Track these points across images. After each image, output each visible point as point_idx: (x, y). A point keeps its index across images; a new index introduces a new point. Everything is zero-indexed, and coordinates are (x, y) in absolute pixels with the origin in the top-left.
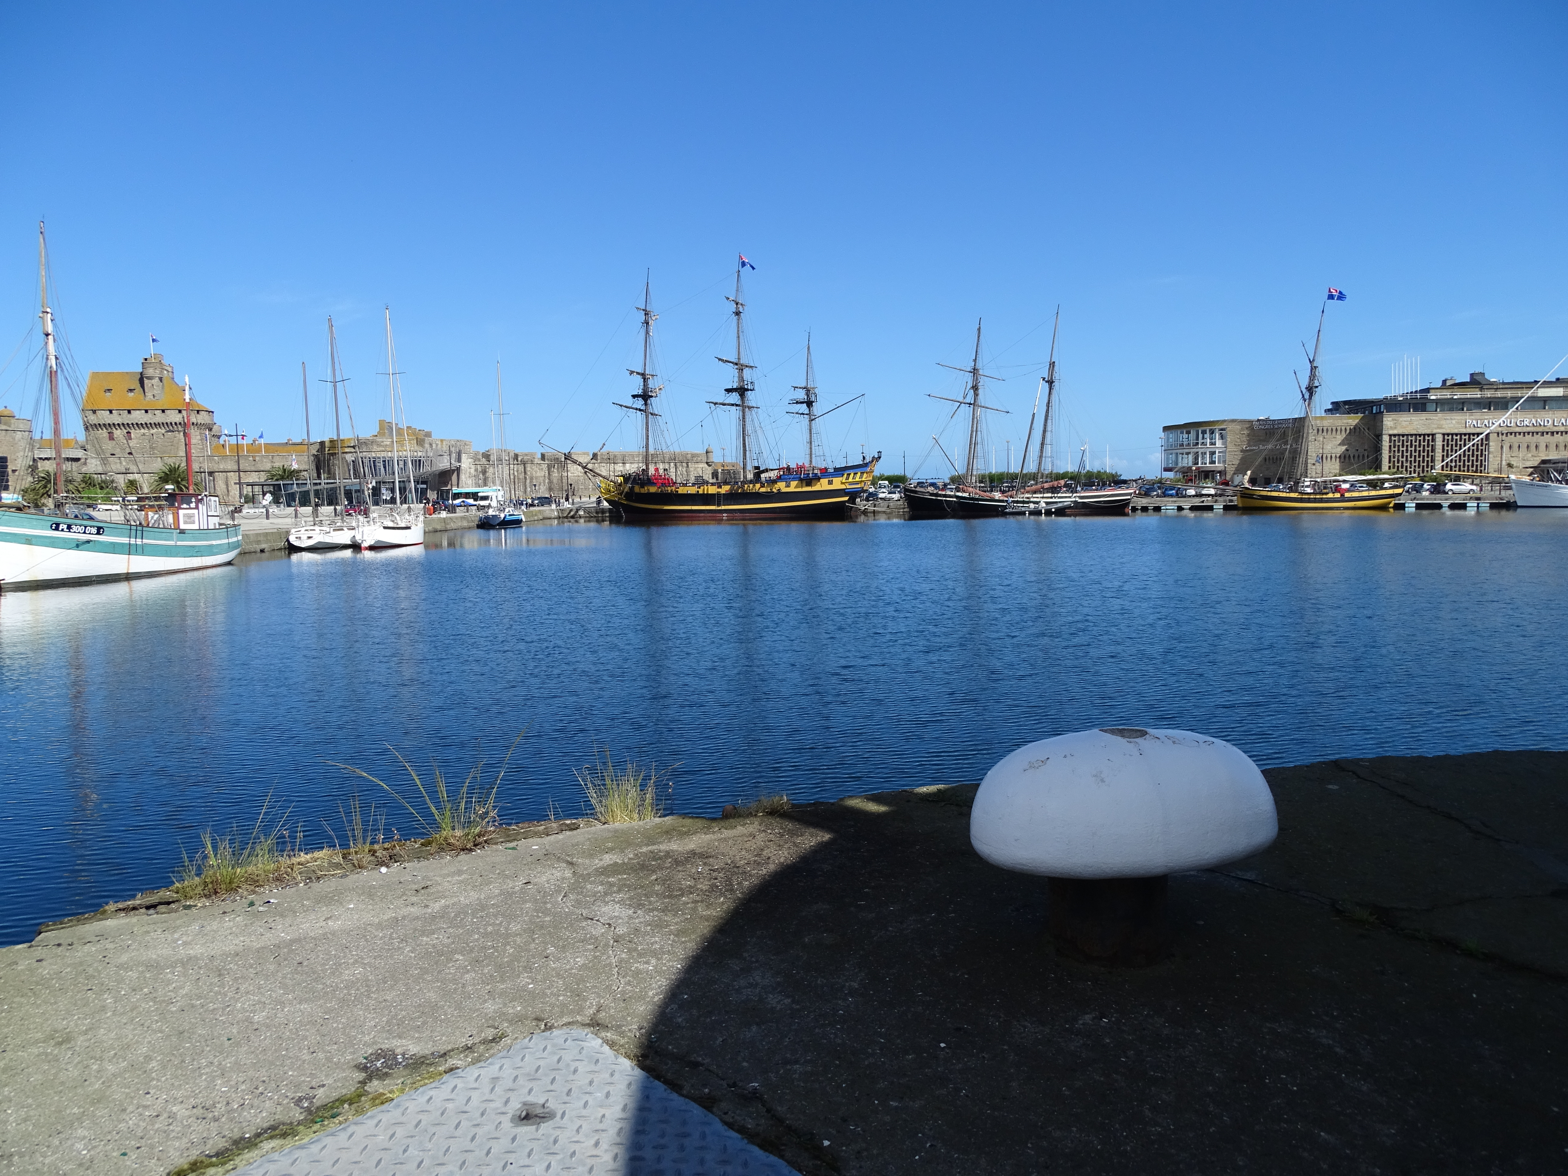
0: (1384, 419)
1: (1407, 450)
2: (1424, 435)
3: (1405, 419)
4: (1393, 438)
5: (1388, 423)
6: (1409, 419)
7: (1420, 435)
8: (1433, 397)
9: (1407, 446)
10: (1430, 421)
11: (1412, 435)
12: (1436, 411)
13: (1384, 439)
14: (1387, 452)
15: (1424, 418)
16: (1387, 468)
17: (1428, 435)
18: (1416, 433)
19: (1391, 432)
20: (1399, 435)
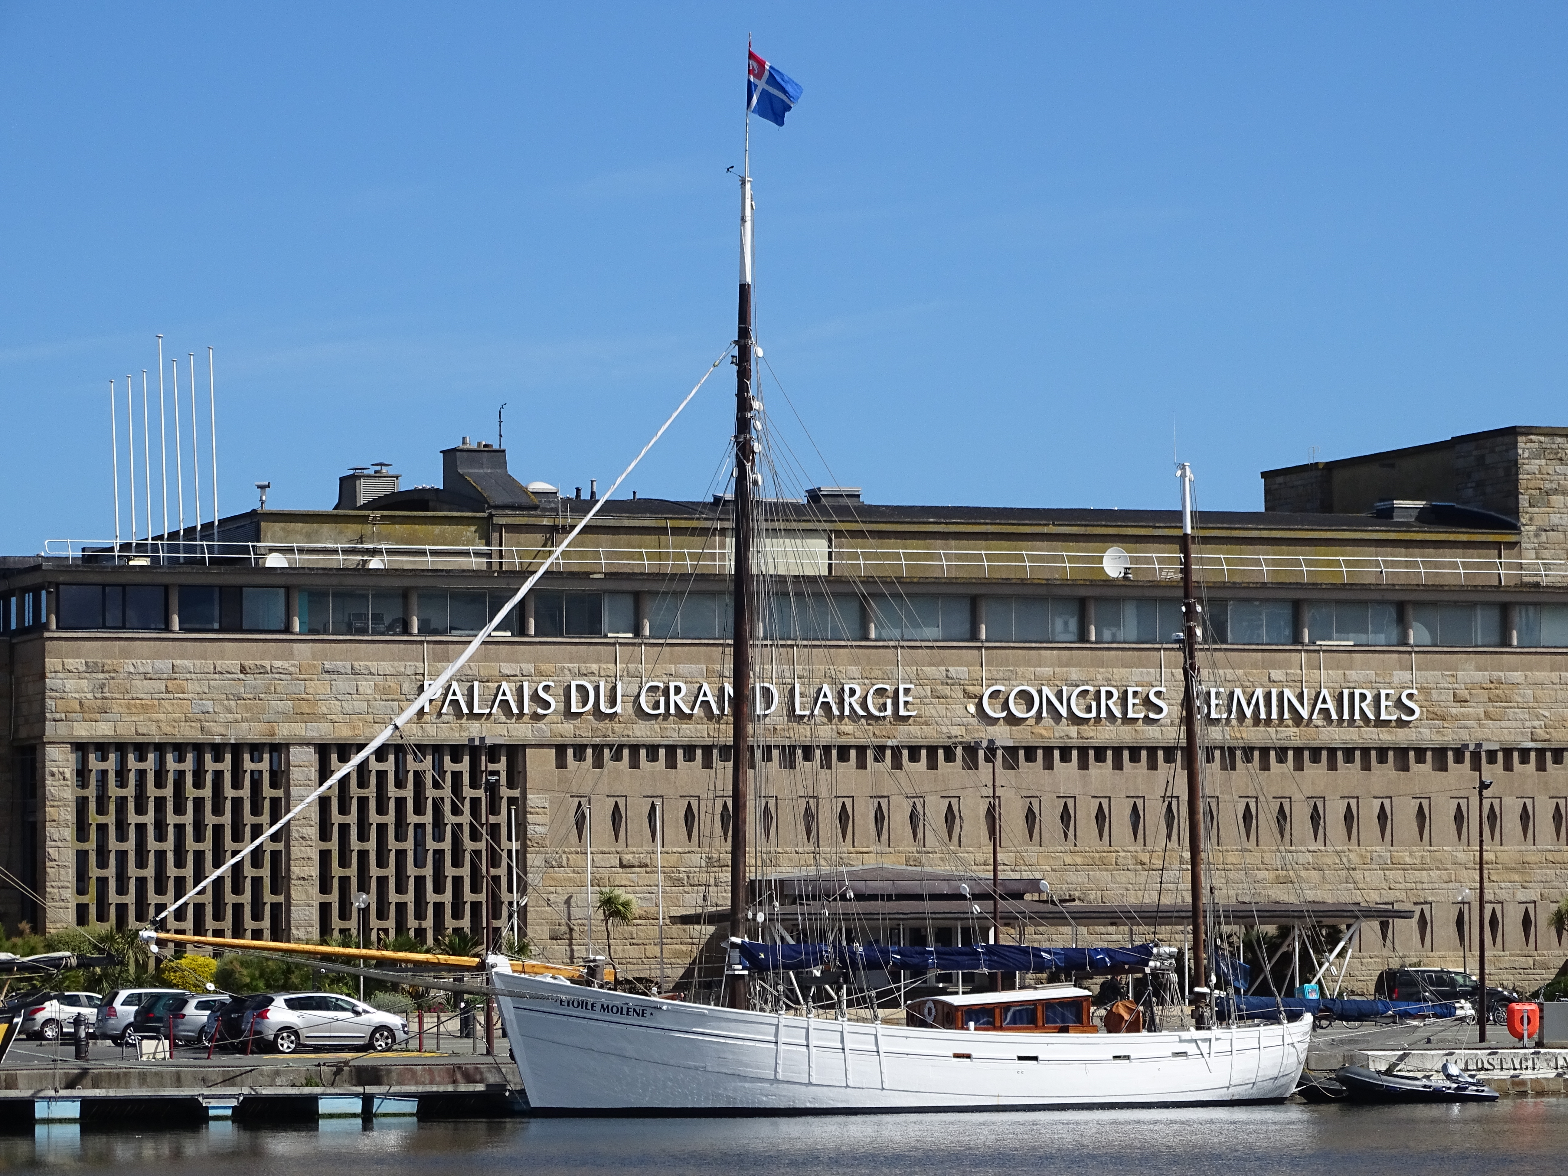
0: (51, 663)
5: (70, 684)
8: (274, 561)
12: (288, 630)
13: (50, 767)
14: (69, 833)
15: (233, 664)
16: (71, 916)
17: (256, 749)
18: (200, 738)
19: (83, 731)
20: (121, 748)
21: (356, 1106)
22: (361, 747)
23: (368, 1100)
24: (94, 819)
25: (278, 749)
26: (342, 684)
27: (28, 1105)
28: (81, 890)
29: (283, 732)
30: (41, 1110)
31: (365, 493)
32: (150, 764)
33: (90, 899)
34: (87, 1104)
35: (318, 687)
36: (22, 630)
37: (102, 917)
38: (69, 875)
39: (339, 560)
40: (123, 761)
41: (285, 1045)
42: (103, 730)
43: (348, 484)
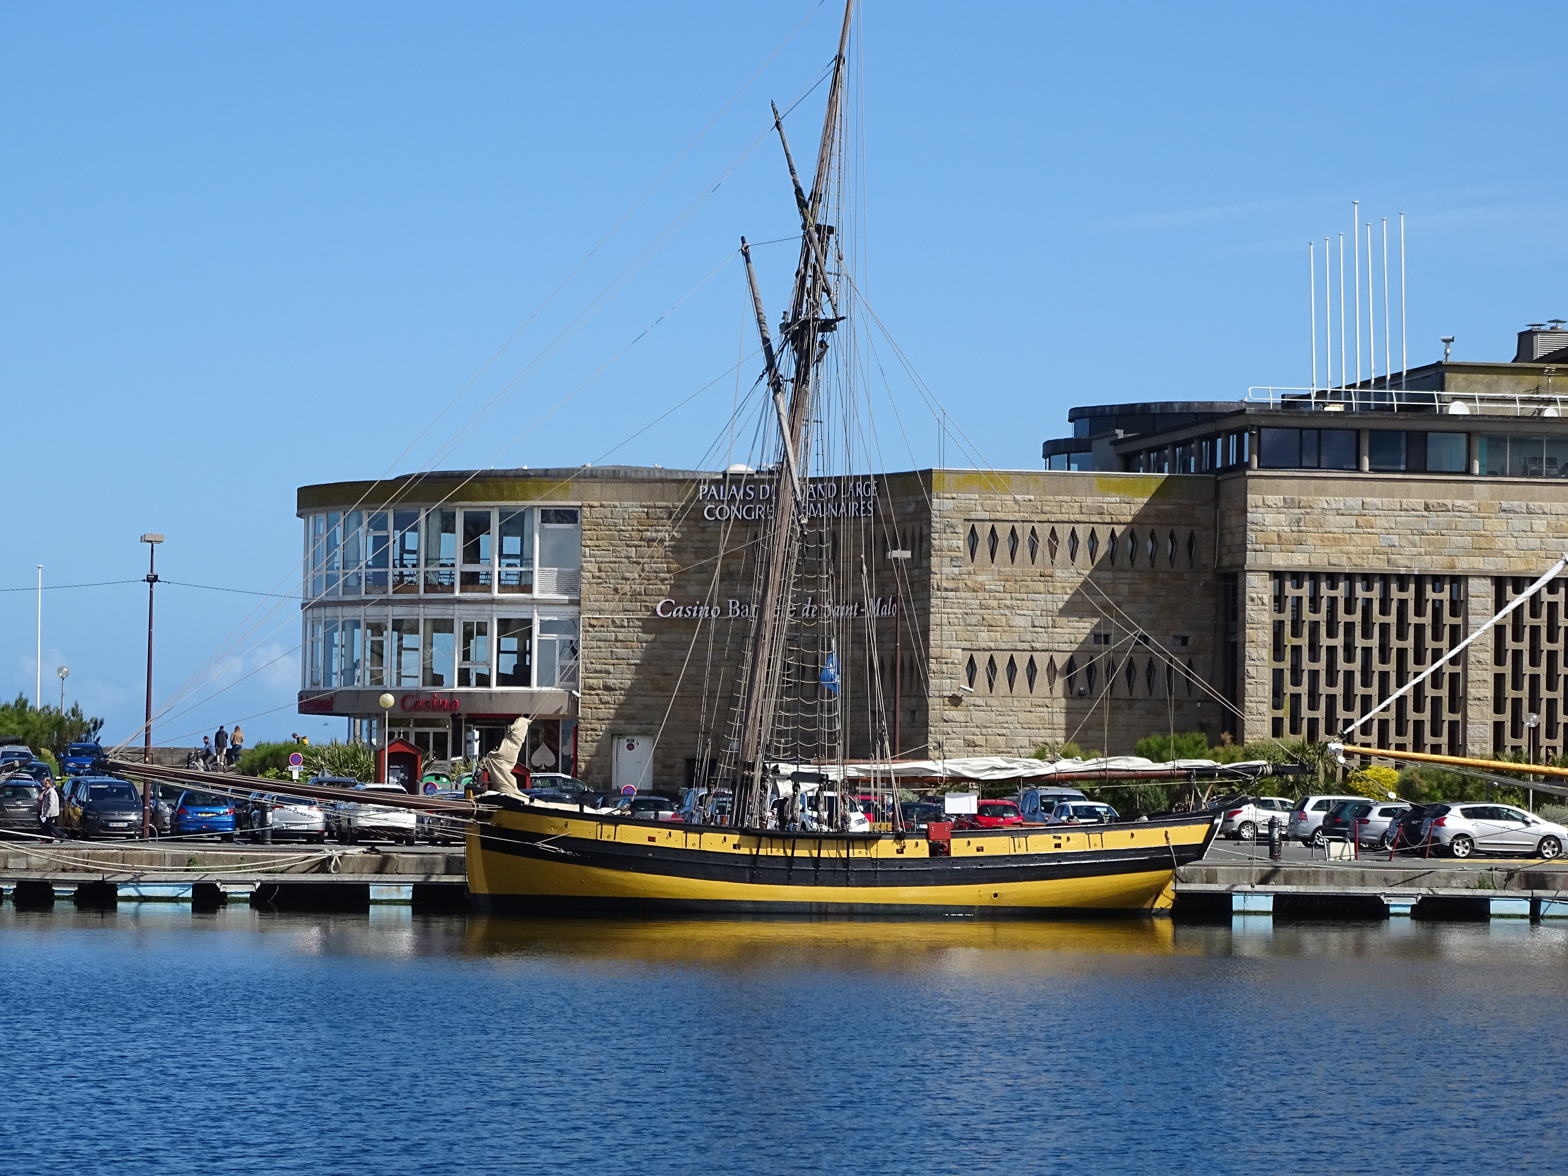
0: (1252, 499)
1: (1349, 648)
2: (1420, 580)
3: (1339, 502)
4: (1290, 590)
5: (1270, 518)
6: (1354, 502)
7: (1403, 581)
8: (1457, 408)
9: (1349, 628)
10: (1442, 519)
11: (1368, 579)
12: (1468, 471)
13: (1250, 593)
14: (1266, 653)
15: (1418, 502)
16: (1268, 729)
17: (1437, 580)
18: (1387, 569)
19: (1281, 561)
20: (1315, 577)
21: (1525, 907)
22: (1534, 580)
23: (1535, 903)
24: (1289, 641)
25: (1458, 580)
26: (1518, 523)
27: (1225, 898)
28: (1277, 706)
29: (1463, 565)
30: (1237, 903)
31: (1542, 347)
32: (1341, 591)
33: (1284, 713)
34: (1279, 898)
35: (1495, 524)
36: (1227, 469)
37: (1295, 730)
38: (1266, 691)
39: (1517, 409)
40: (1315, 590)
41: (1460, 850)
42: (1299, 560)
43: (1526, 339)
